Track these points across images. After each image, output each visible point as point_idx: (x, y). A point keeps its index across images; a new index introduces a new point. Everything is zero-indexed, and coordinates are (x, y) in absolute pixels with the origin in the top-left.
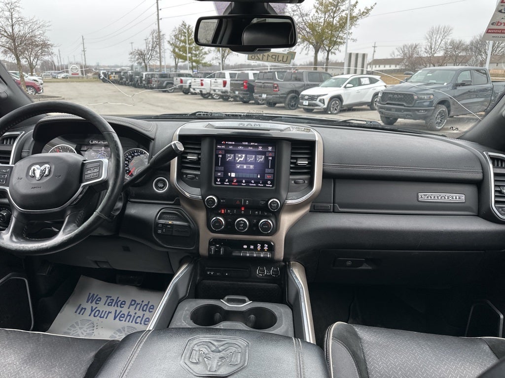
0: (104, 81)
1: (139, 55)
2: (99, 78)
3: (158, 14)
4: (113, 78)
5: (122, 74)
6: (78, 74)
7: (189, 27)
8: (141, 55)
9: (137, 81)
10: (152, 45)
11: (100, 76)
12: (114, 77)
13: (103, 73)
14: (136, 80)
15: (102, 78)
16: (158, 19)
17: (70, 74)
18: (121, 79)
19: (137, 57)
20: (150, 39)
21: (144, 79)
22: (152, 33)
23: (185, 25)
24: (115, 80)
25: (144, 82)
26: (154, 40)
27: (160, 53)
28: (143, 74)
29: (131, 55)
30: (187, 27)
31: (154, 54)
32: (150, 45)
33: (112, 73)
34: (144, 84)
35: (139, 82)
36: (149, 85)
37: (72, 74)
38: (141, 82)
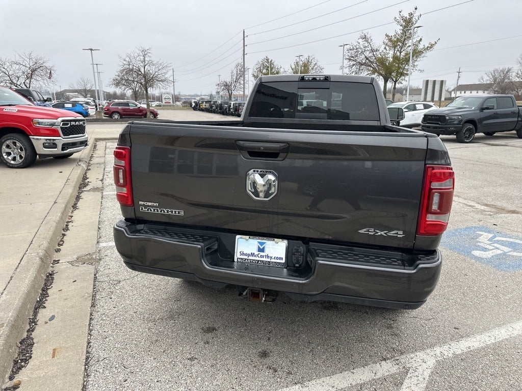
0: (195, 109)
1: (225, 86)
2: (191, 106)
3: (244, 50)
4: (204, 106)
5: (212, 103)
6: (170, 103)
7: (271, 62)
8: (227, 86)
9: (226, 109)
10: (236, 77)
11: (191, 105)
12: (205, 105)
13: (194, 102)
14: (224, 108)
15: (193, 106)
16: (244, 54)
18: (212, 107)
19: (222, 88)
20: (235, 72)
21: (232, 107)
22: (237, 66)
23: (268, 60)
24: (205, 108)
25: (232, 110)
26: (238, 72)
27: (244, 86)
28: (231, 103)
29: (218, 86)
30: (270, 61)
31: (238, 85)
32: (234, 77)
33: (203, 103)
34: (232, 112)
35: (227, 110)
36: (236, 113)
37: (165, 103)
38: (229, 110)
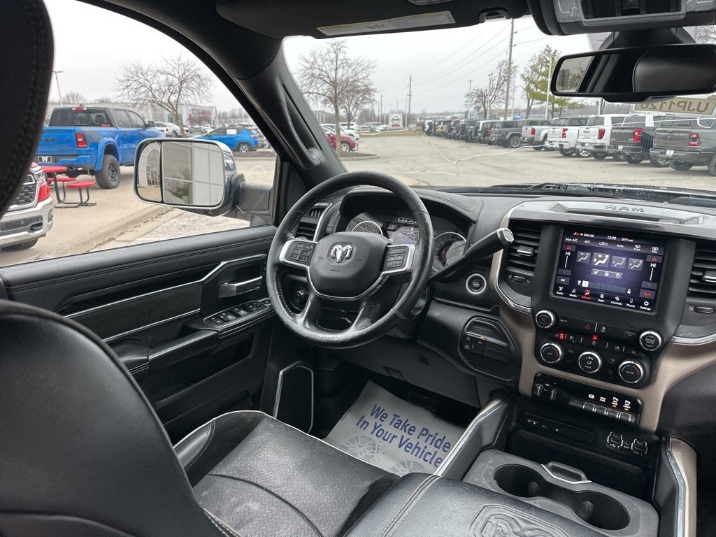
0: (429, 133)
1: (479, 96)
2: (423, 130)
3: (512, 40)
4: (440, 130)
5: (452, 123)
6: (399, 125)
7: (554, 53)
8: (482, 96)
9: (471, 133)
10: (498, 82)
11: (424, 128)
12: (442, 128)
13: (429, 124)
14: (469, 131)
15: (426, 130)
16: (511, 46)
17: (389, 126)
18: (451, 130)
19: (474, 100)
20: (497, 74)
21: (480, 129)
22: (500, 66)
23: (549, 51)
24: (442, 132)
25: (479, 134)
26: (502, 74)
27: (507, 94)
28: (479, 123)
29: (467, 98)
30: (552, 53)
31: (500, 93)
32: (495, 83)
33: (439, 123)
34: (480, 137)
35: (473, 134)
36: (486, 138)
37: (393, 126)
38: (476, 135)
